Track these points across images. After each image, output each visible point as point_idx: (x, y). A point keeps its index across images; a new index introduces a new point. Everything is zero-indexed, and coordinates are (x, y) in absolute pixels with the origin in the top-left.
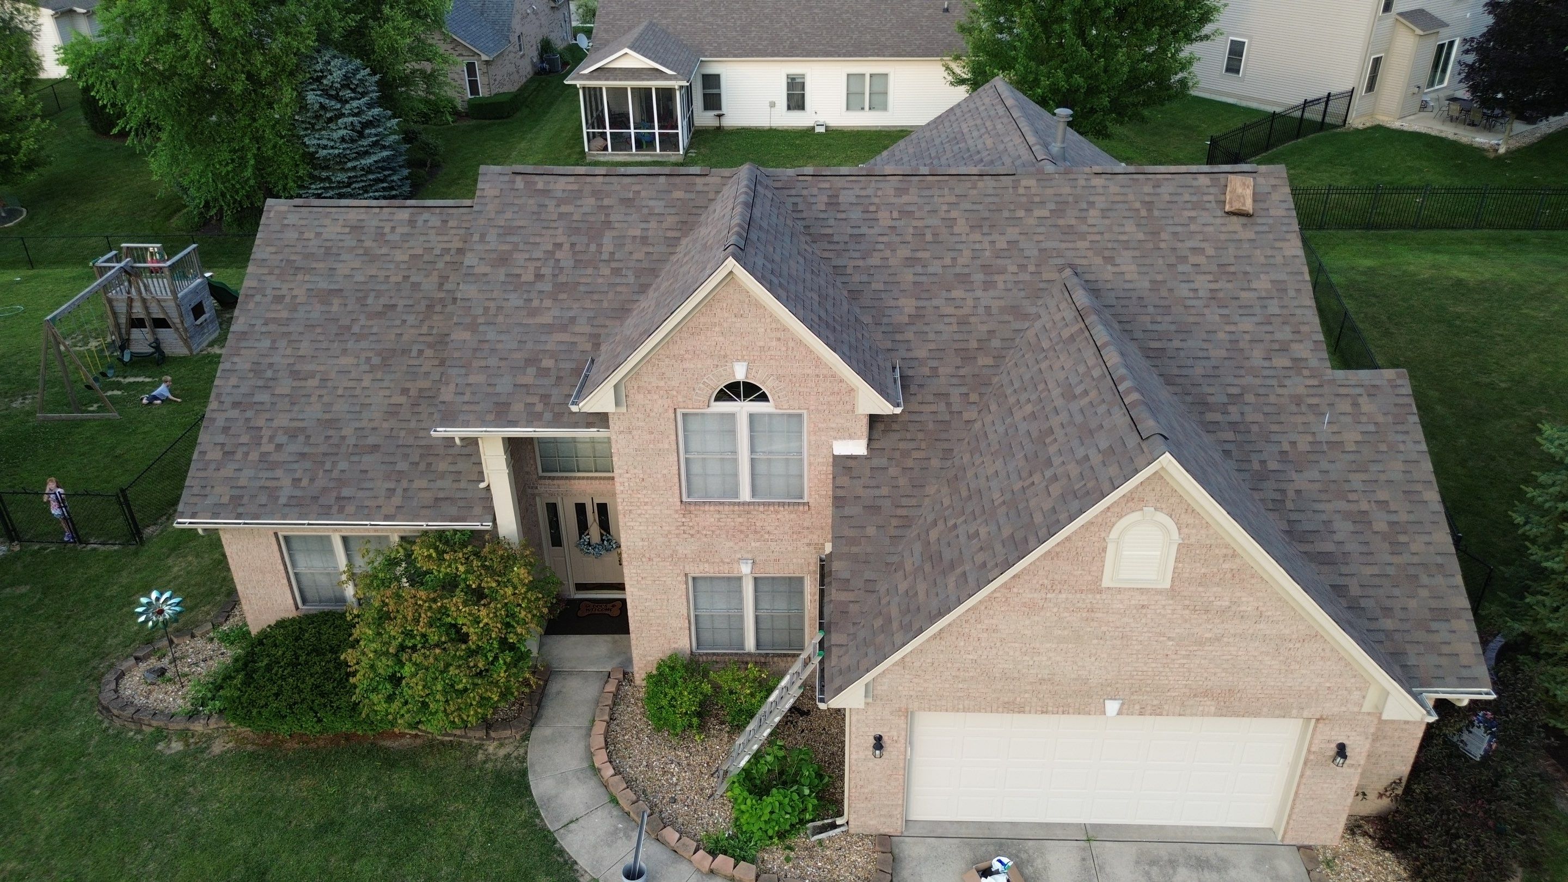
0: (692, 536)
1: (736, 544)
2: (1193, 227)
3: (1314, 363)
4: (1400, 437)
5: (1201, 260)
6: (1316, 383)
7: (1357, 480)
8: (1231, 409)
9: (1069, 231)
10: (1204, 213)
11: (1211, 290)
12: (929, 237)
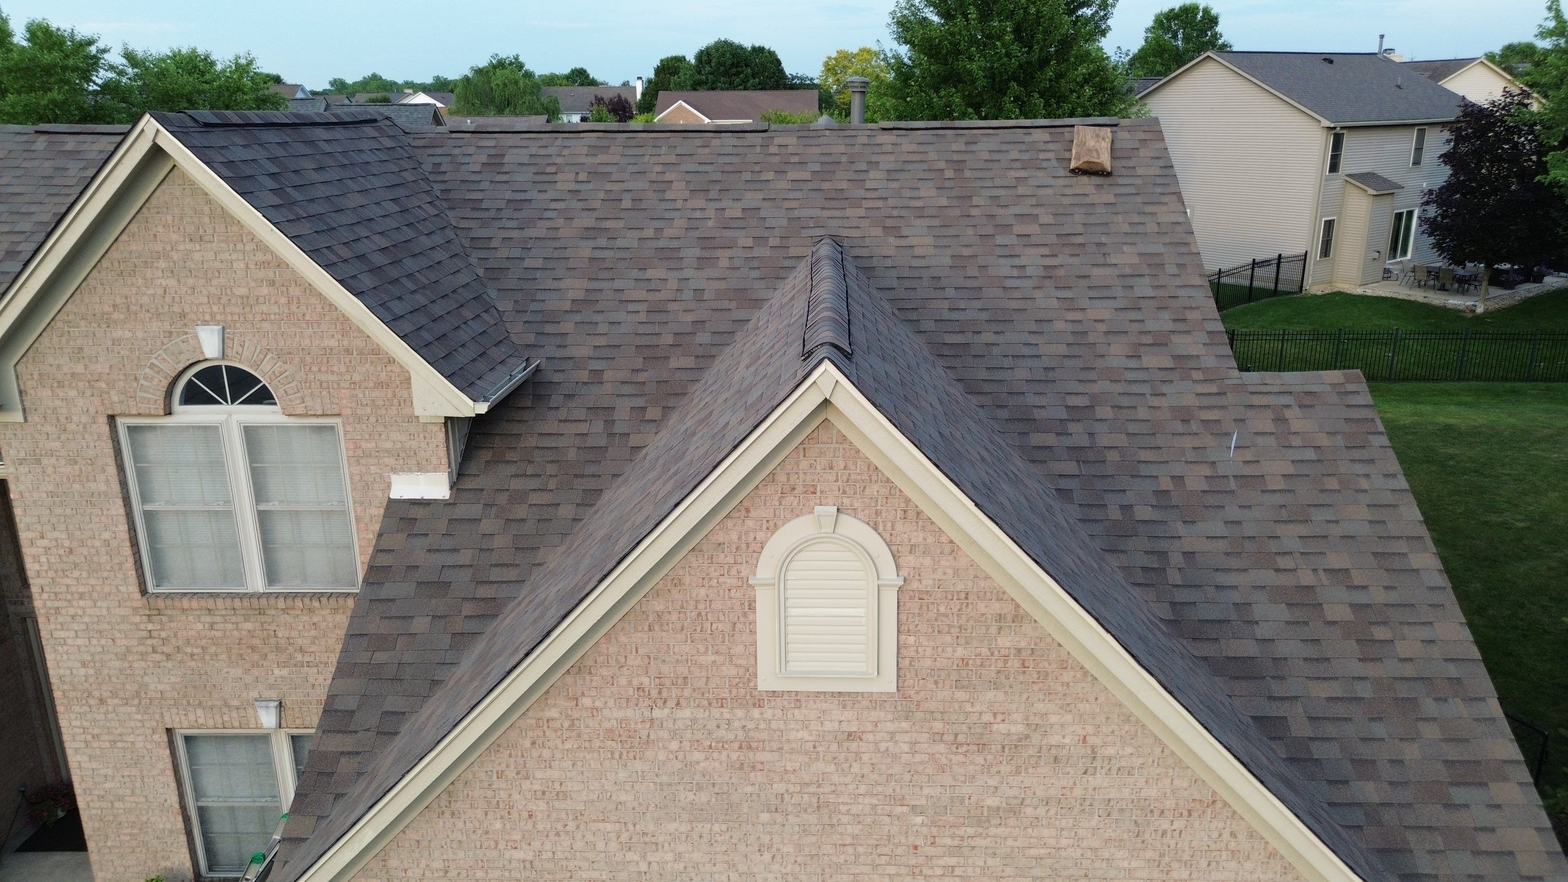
0: (168, 656)
1: (247, 671)
2: (1021, 190)
3: (1209, 361)
4: (1360, 469)
5: (1033, 229)
6: (1214, 389)
7: (1290, 535)
8: (1072, 427)
9: (838, 197)
10: (1040, 174)
11: (1046, 267)
12: (627, 203)
